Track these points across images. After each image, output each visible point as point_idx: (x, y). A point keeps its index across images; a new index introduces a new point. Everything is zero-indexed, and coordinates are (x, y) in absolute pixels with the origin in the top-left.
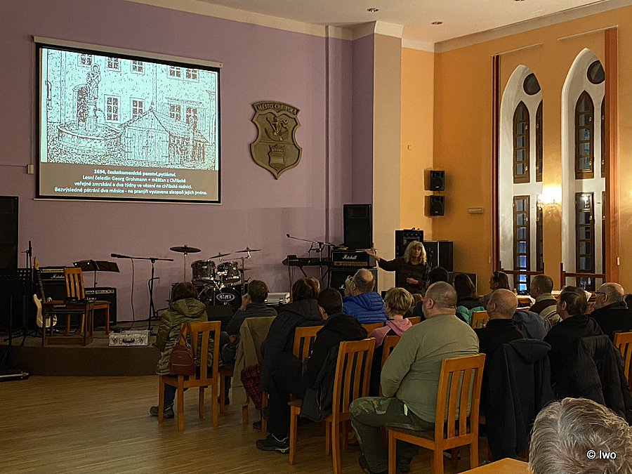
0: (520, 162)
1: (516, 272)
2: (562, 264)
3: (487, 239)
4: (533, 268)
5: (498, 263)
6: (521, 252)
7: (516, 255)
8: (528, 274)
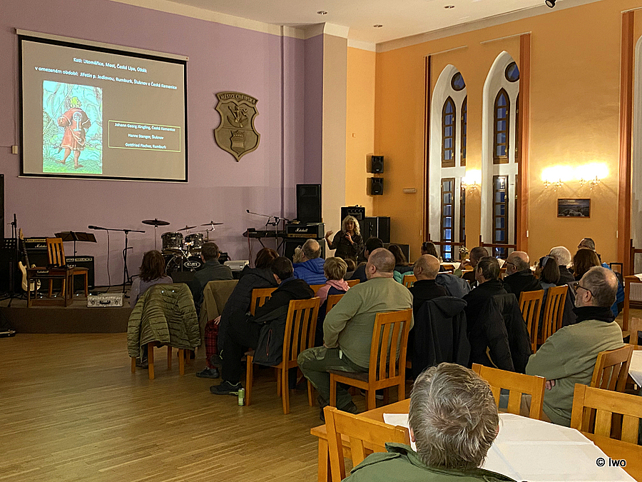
0: (447, 149)
1: (442, 243)
2: (481, 236)
3: (419, 214)
4: (457, 240)
5: (428, 236)
6: (447, 226)
7: (442, 229)
8: (453, 245)
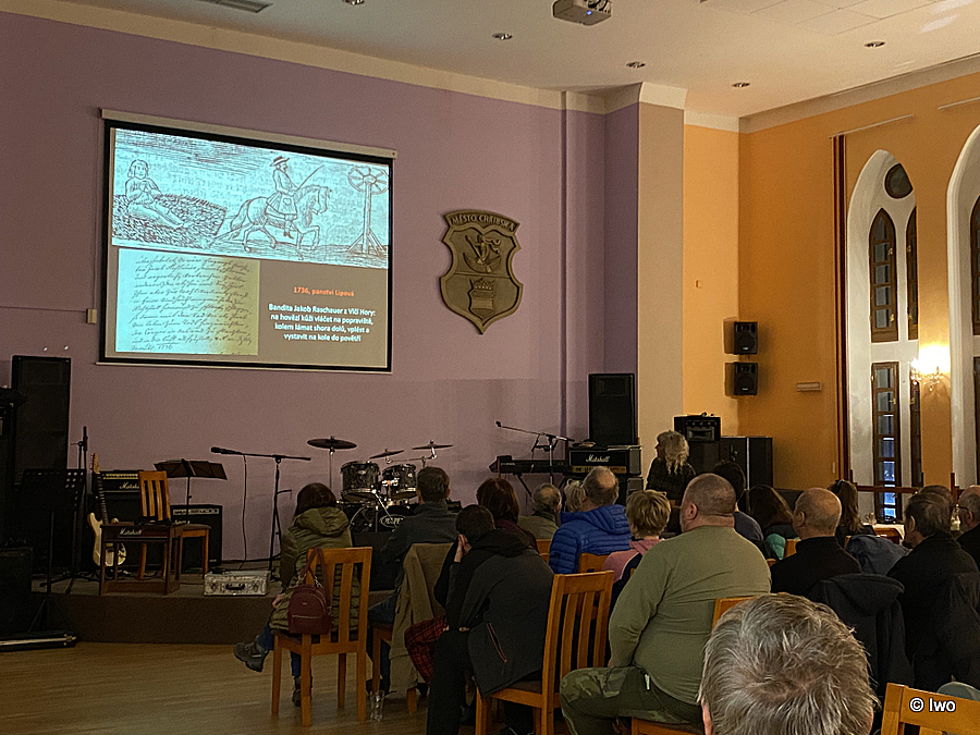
0: (882, 307)
1: (878, 489)
2: (953, 475)
3: (829, 433)
4: (907, 482)
5: (848, 474)
6: (886, 455)
7: (878, 461)
8: (899, 492)
